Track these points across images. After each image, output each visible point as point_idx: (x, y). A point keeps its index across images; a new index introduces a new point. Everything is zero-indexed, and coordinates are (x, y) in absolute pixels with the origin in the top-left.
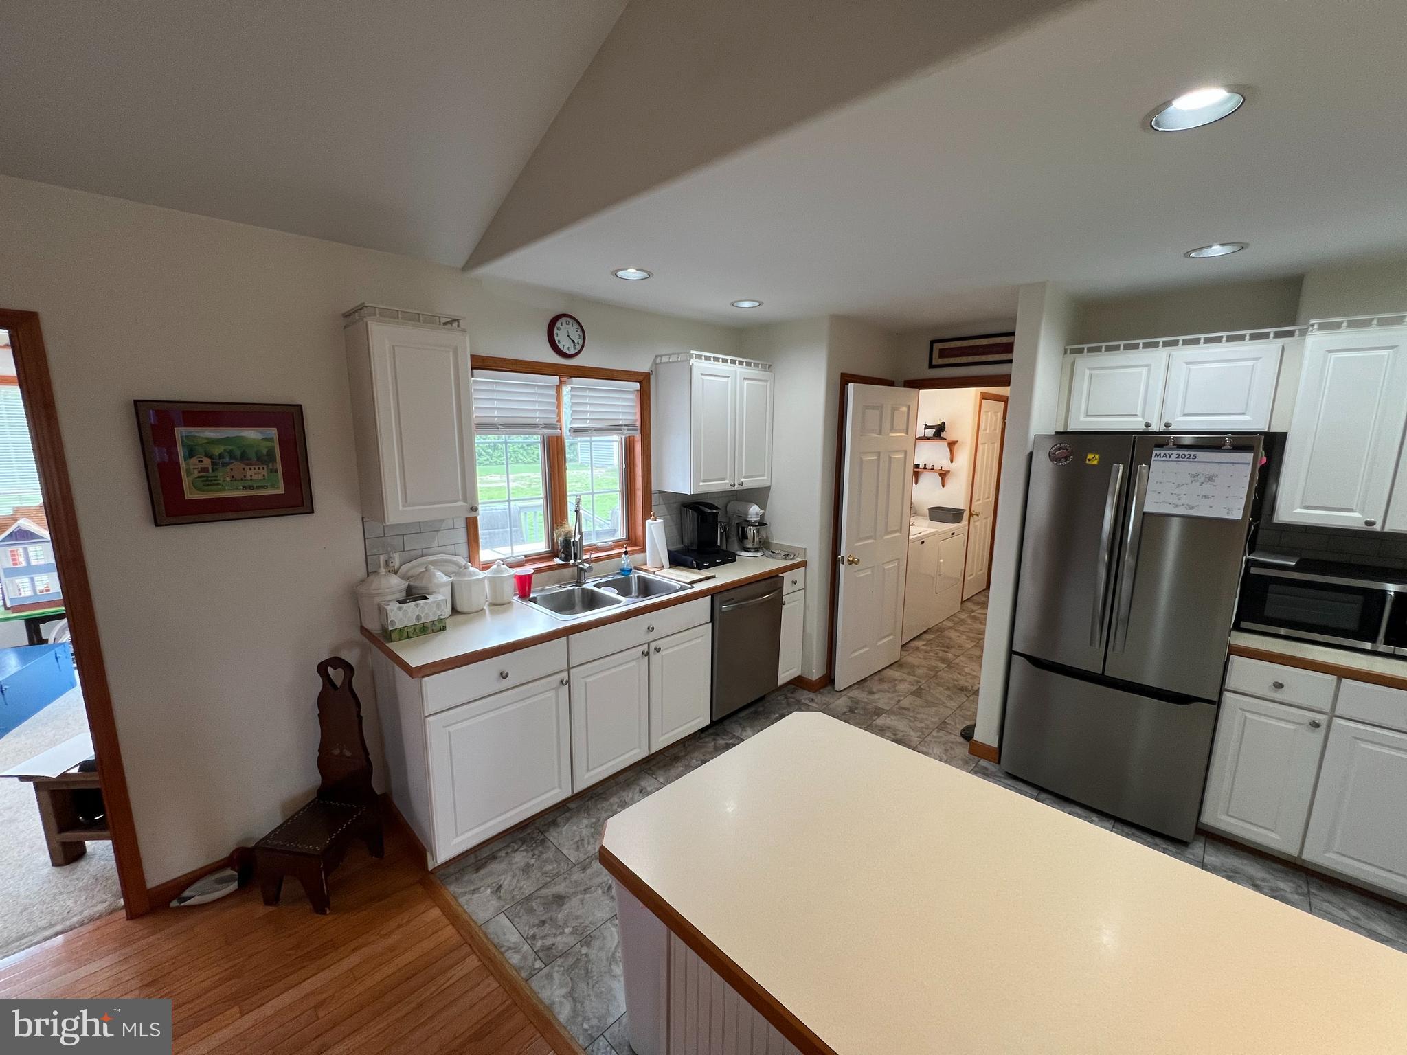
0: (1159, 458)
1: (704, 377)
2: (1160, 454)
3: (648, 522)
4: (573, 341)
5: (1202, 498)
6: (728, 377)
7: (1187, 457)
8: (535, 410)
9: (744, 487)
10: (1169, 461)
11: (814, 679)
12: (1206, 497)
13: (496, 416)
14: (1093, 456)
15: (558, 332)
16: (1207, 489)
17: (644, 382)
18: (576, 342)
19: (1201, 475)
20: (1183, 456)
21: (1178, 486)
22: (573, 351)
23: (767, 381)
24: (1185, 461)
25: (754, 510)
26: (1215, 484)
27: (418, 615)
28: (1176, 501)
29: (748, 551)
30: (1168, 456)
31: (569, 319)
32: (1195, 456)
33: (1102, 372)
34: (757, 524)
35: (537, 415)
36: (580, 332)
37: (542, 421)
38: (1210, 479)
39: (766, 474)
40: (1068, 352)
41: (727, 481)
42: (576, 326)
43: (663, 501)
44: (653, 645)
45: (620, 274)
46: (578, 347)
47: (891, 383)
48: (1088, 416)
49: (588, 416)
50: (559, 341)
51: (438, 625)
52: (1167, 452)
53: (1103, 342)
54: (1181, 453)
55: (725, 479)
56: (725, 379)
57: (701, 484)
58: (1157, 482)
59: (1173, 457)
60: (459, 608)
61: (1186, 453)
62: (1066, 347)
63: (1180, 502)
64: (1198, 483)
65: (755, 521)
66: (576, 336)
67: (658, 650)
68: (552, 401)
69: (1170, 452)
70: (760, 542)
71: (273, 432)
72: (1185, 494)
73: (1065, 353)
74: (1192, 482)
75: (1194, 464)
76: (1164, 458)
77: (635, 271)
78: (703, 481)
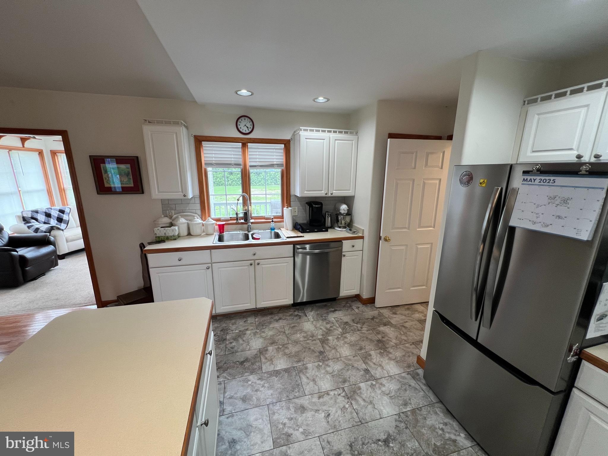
0: (526, 182)
1: (307, 140)
2: (527, 179)
3: (284, 208)
4: (248, 127)
5: (556, 218)
6: (324, 139)
7: (547, 181)
8: (231, 158)
9: (334, 195)
10: (533, 185)
11: (364, 298)
12: (559, 217)
13: (214, 160)
14: (483, 180)
15: (240, 124)
16: (562, 210)
17: (287, 145)
18: (249, 127)
19: (557, 198)
20: (545, 181)
21: (538, 206)
22: (247, 132)
23: (353, 140)
24: (546, 185)
25: (344, 208)
26: (569, 206)
27: (165, 233)
28: (535, 219)
29: (340, 228)
30: (533, 181)
31: (245, 118)
32: (554, 181)
33: (548, 115)
34: (345, 215)
35: (233, 160)
36: (251, 123)
37: (235, 162)
38: (565, 201)
39: (351, 189)
40: (526, 103)
41: (323, 192)
42: (249, 120)
43: (298, 200)
44: (257, 261)
45: (239, 93)
46: (250, 130)
47: (439, 138)
48: (533, 152)
49: (258, 160)
50: (241, 128)
51: (173, 238)
52: (532, 178)
53: (553, 91)
54: (543, 178)
55: (321, 191)
56: (322, 141)
57: (306, 192)
58: (522, 202)
59: (537, 182)
60: (192, 233)
61: (547, 178)
62: (525, 100)
63: (538, 220)
64: (555, 205)
65: (344, 213)
66: (249, 125)
67: (258, 264)
68: (240, 154)
69: (535, 178)
70: (346, 223)
71: (129, 166)
72: (542, 214)
73: (524, 104)
74: (549, 203)
75: (552, 187)
76: (530, 183)
77: (246, 91)
78: (307, 191)
